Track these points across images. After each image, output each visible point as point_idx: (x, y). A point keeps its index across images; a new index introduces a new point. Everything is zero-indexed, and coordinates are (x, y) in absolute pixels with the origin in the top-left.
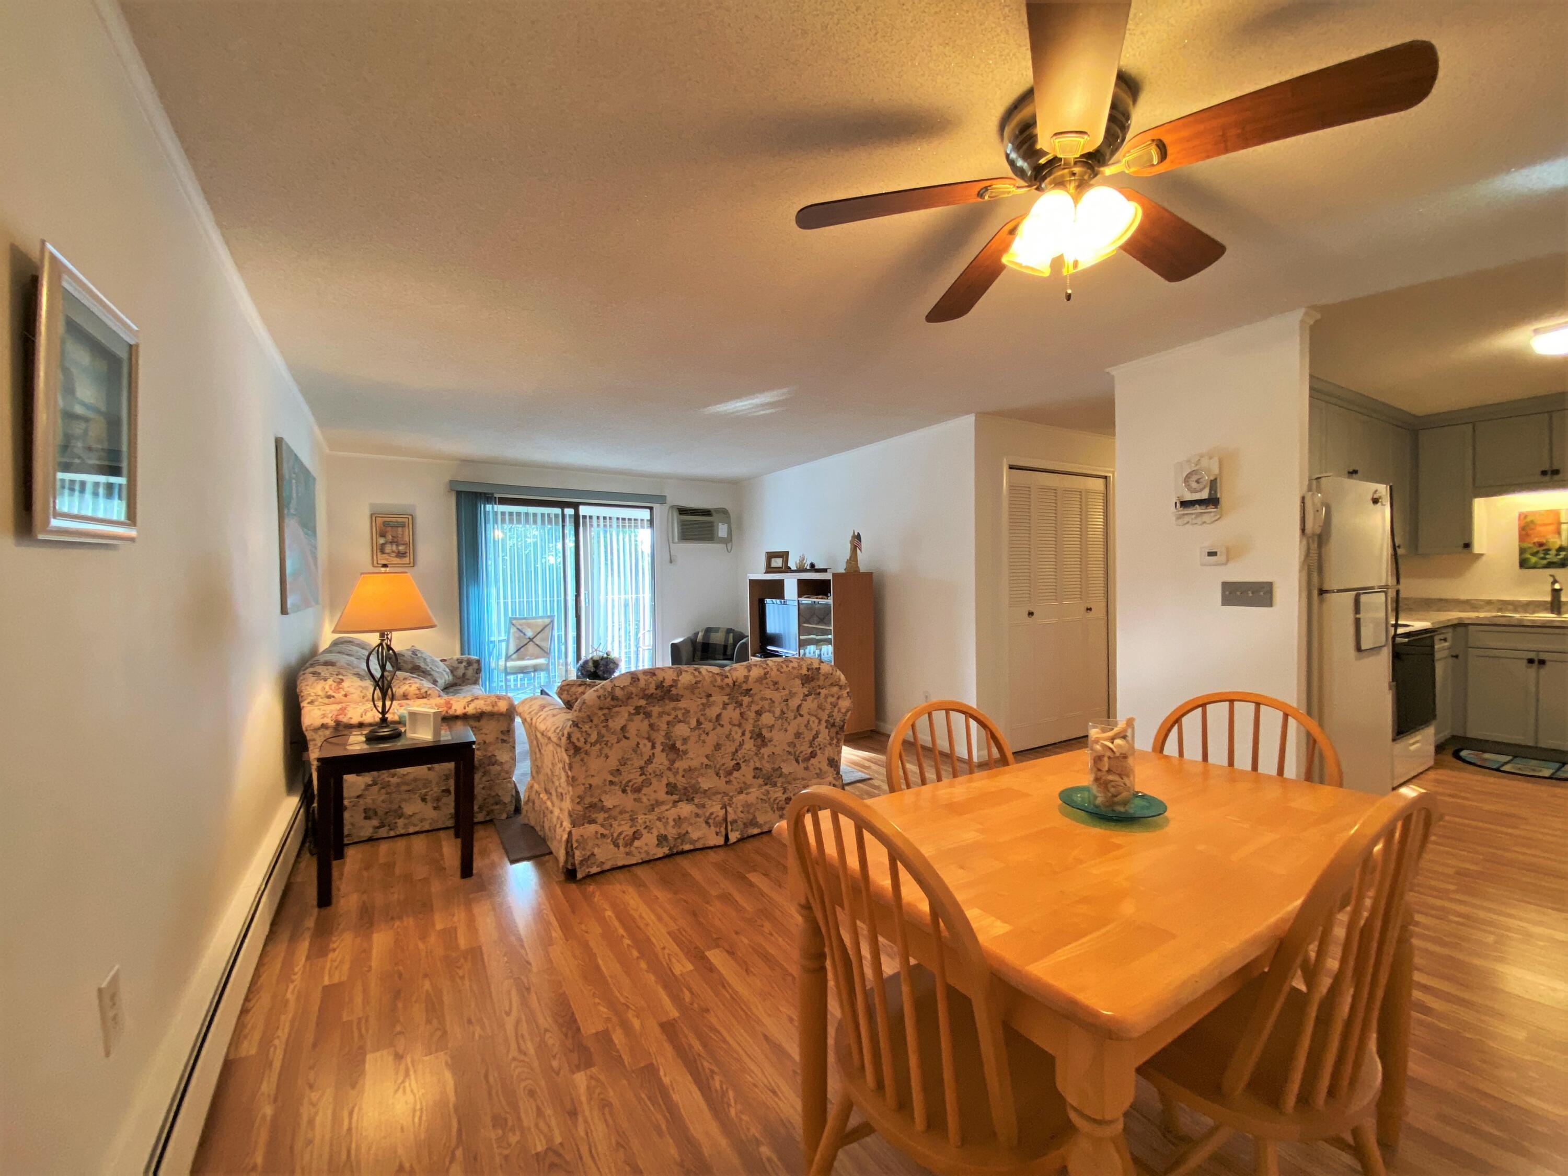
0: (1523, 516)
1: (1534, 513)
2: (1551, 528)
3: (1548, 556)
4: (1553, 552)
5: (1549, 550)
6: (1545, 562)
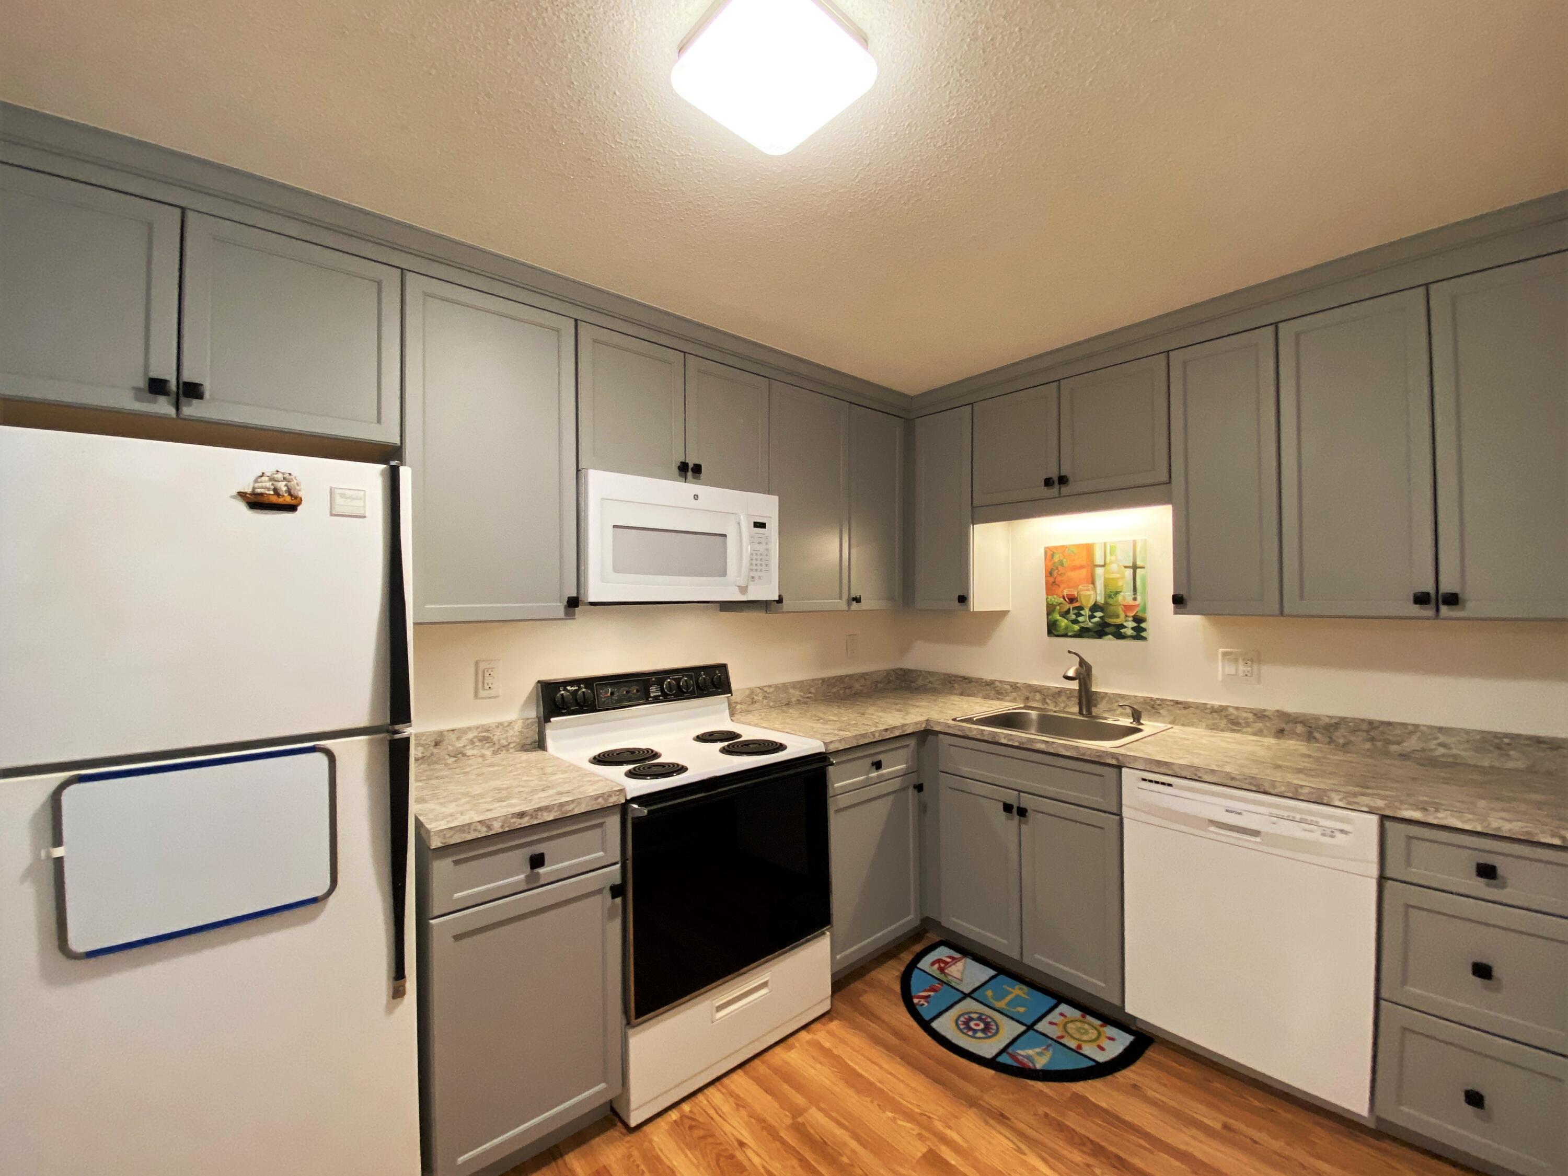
0: (1050, 553)
1: (1063, 548)
2: (1084, 572)
3: (1080, 619)
4: (1086, 612)
5: (1081, 608)
6: (1076, 627)
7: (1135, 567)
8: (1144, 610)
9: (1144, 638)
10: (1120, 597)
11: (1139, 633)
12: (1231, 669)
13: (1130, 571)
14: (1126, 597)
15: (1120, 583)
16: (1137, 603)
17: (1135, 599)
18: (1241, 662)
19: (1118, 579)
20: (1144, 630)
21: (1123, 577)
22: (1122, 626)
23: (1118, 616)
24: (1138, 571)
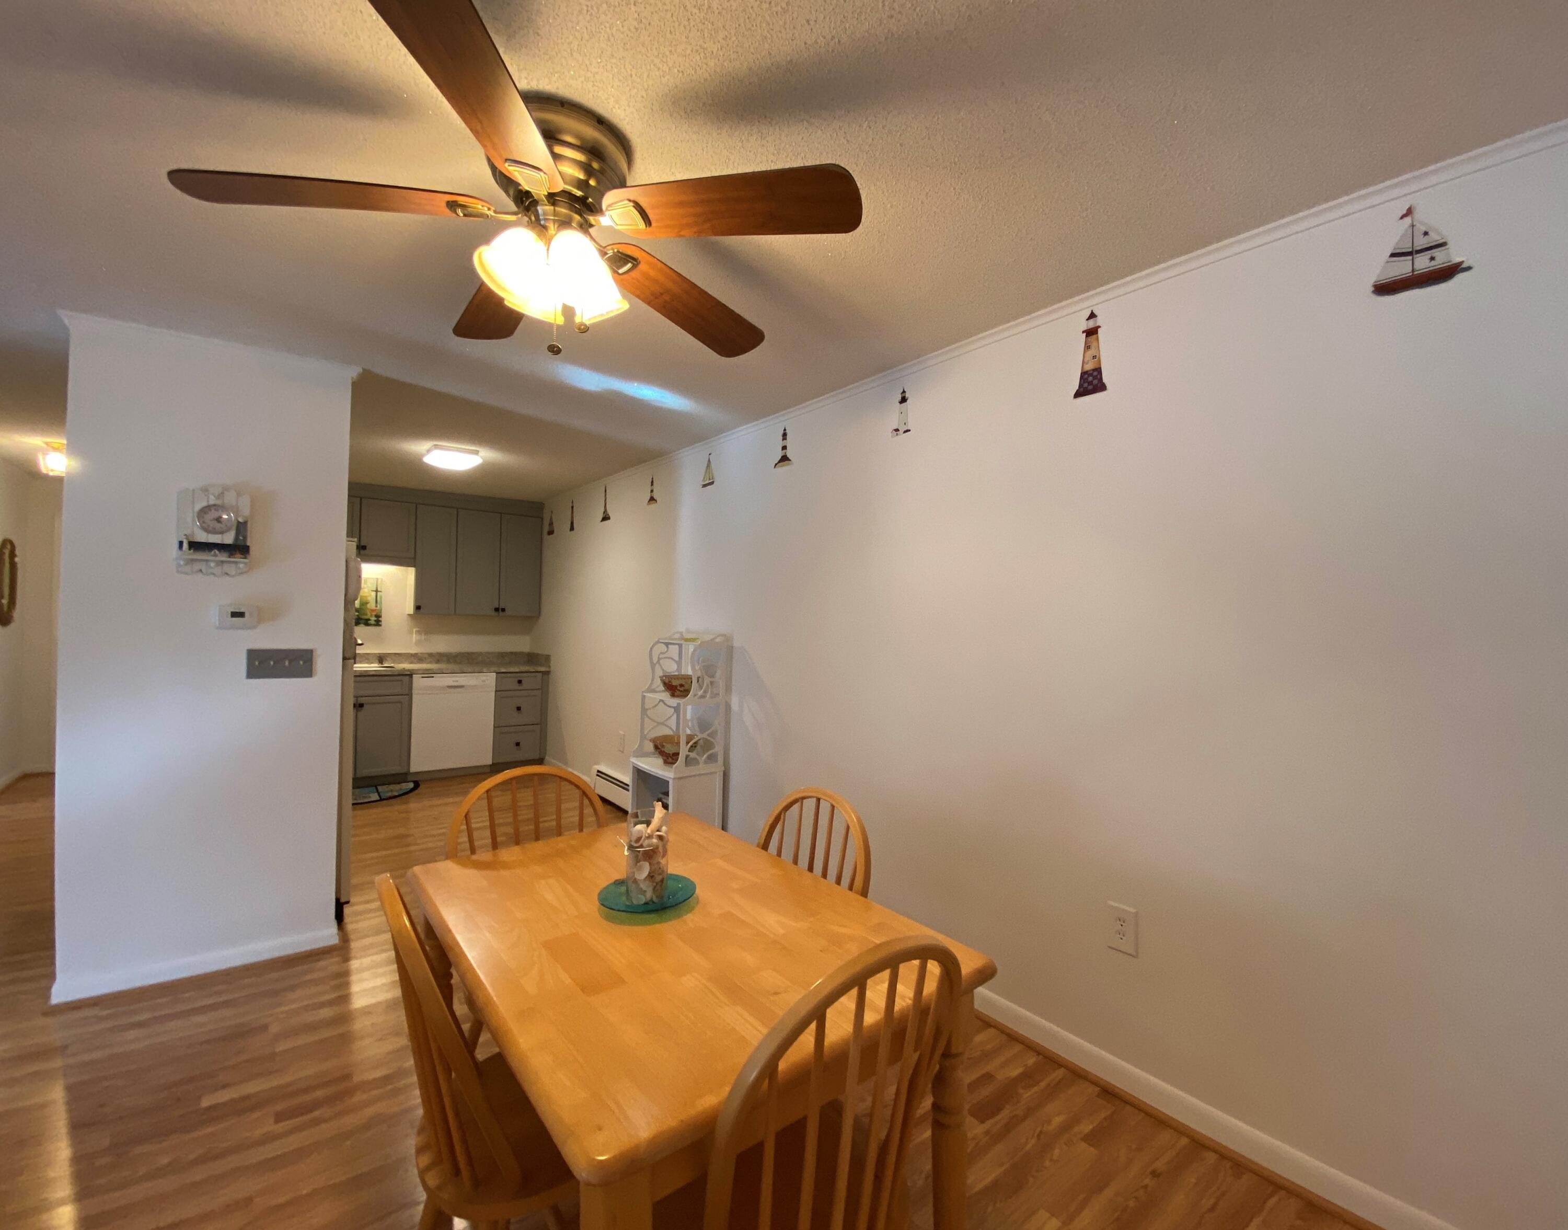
7: (377, 591)
8: (381, 611)
9: (380, 625)
10: (368, 606)
11: (378, 623)
12: (418, 638)
13: (374, 594)
14: (372, 605)
15: (369, 598)
16: (377, 608)
17: (376, 607)
18: (423, 634)
19: (368, 596)
20: (380, 621)
21: (370, 595)
22: (369, 620)
23: (366, 615)
24: (379, 593)
